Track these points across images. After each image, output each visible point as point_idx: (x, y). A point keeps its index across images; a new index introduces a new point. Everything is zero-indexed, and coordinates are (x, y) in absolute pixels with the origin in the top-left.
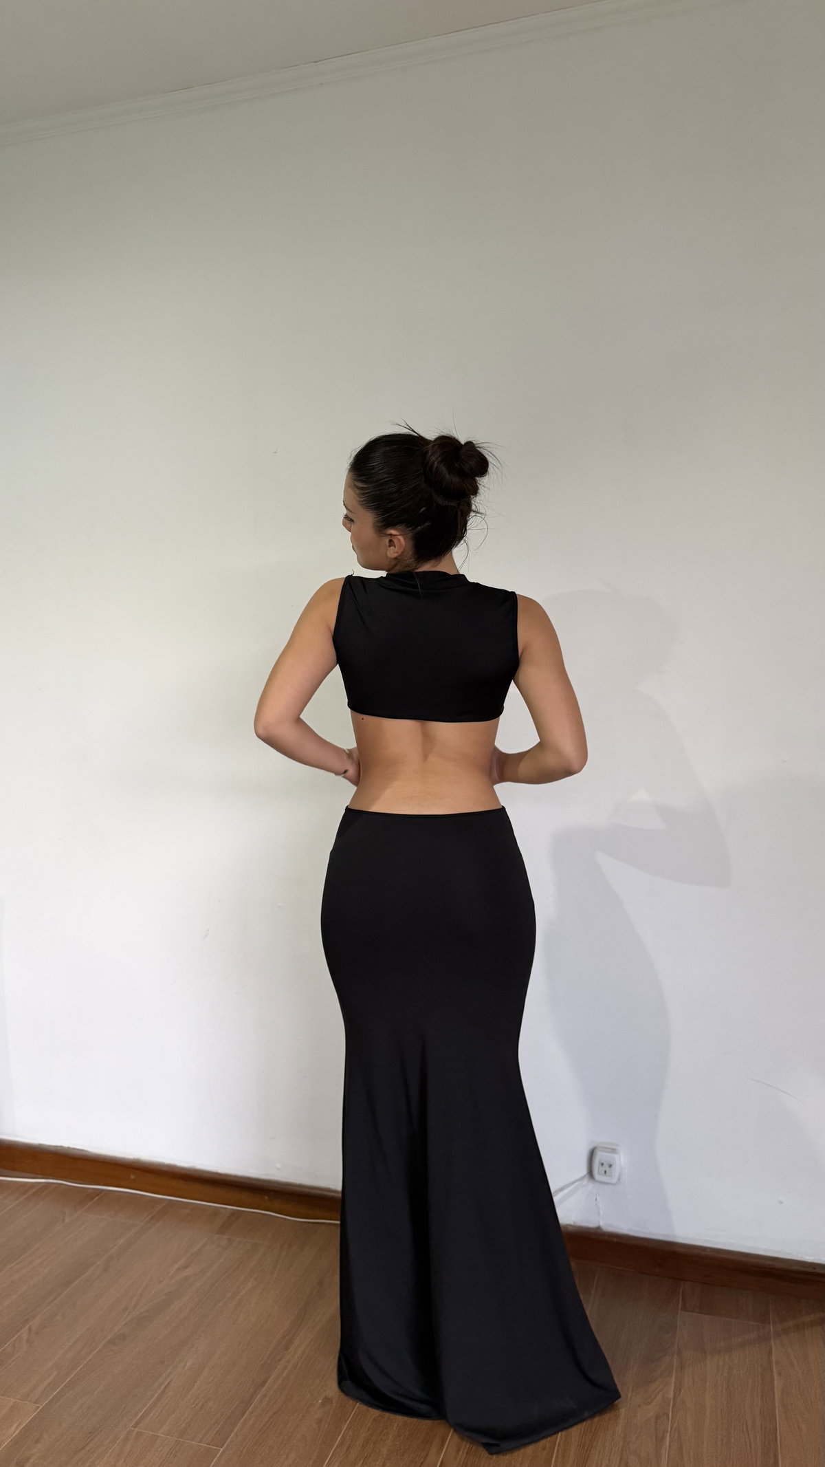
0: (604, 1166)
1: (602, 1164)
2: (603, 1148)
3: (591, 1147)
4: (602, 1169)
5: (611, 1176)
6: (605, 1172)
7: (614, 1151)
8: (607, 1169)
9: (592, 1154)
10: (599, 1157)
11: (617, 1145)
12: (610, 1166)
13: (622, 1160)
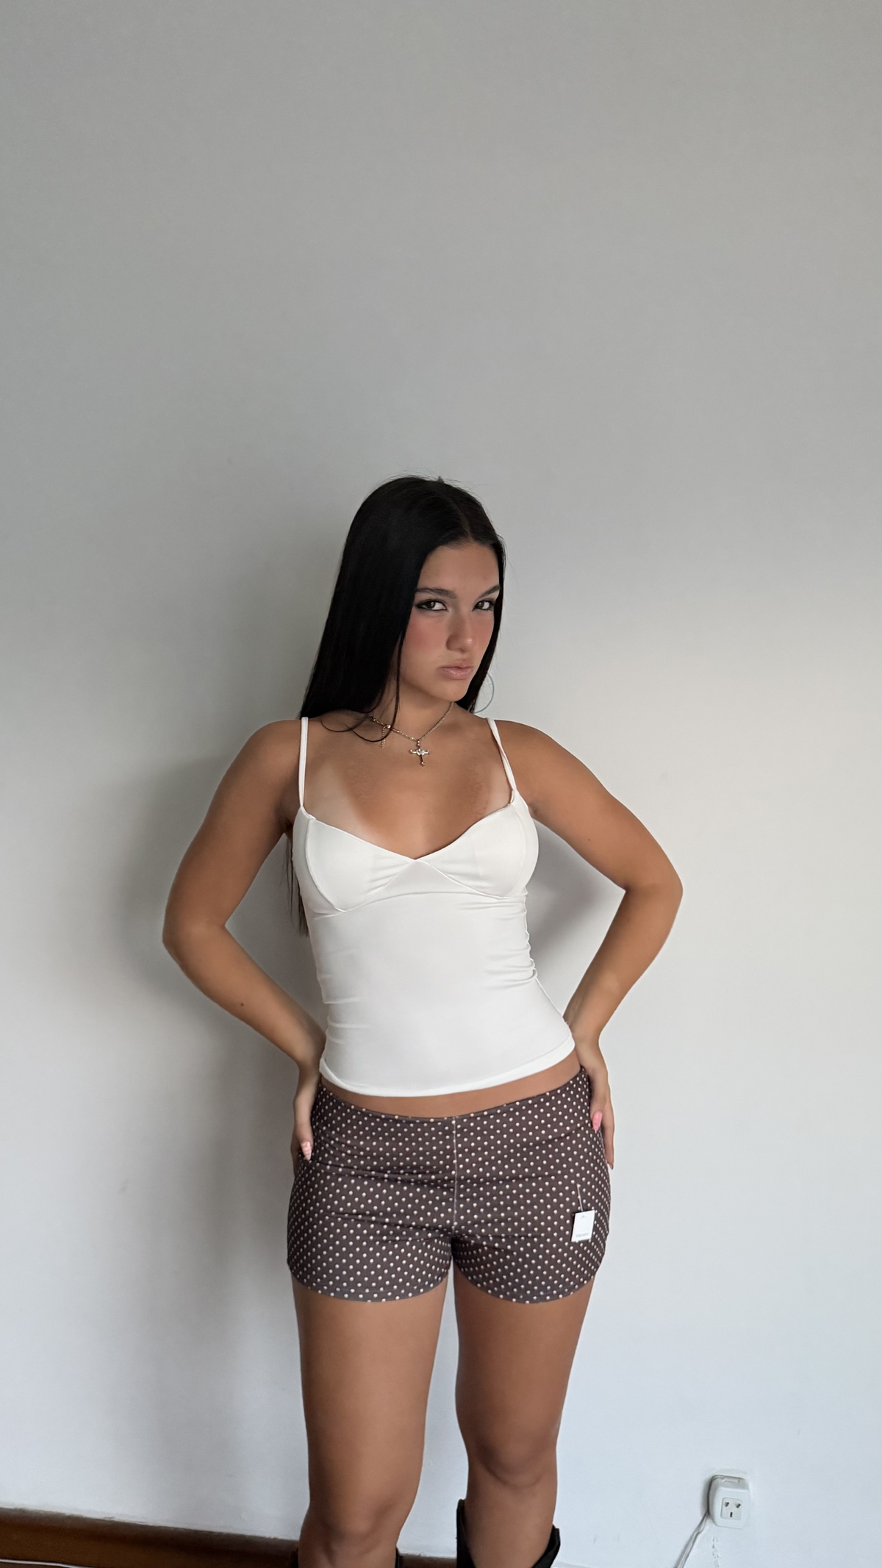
0: (729, 1505)
1: (728, 1503)
2: (723, 1477)
3: (709, 1476)
4: (727, 1511)
5: (739, 1518)
6: (731, 1514)
7: (739, 1482)
8: (732, 1508)
9: (710, 1488)
10: (723, 1493)
11: (746, 1473)
12: (738, 1506)
13: (754, 1494)
